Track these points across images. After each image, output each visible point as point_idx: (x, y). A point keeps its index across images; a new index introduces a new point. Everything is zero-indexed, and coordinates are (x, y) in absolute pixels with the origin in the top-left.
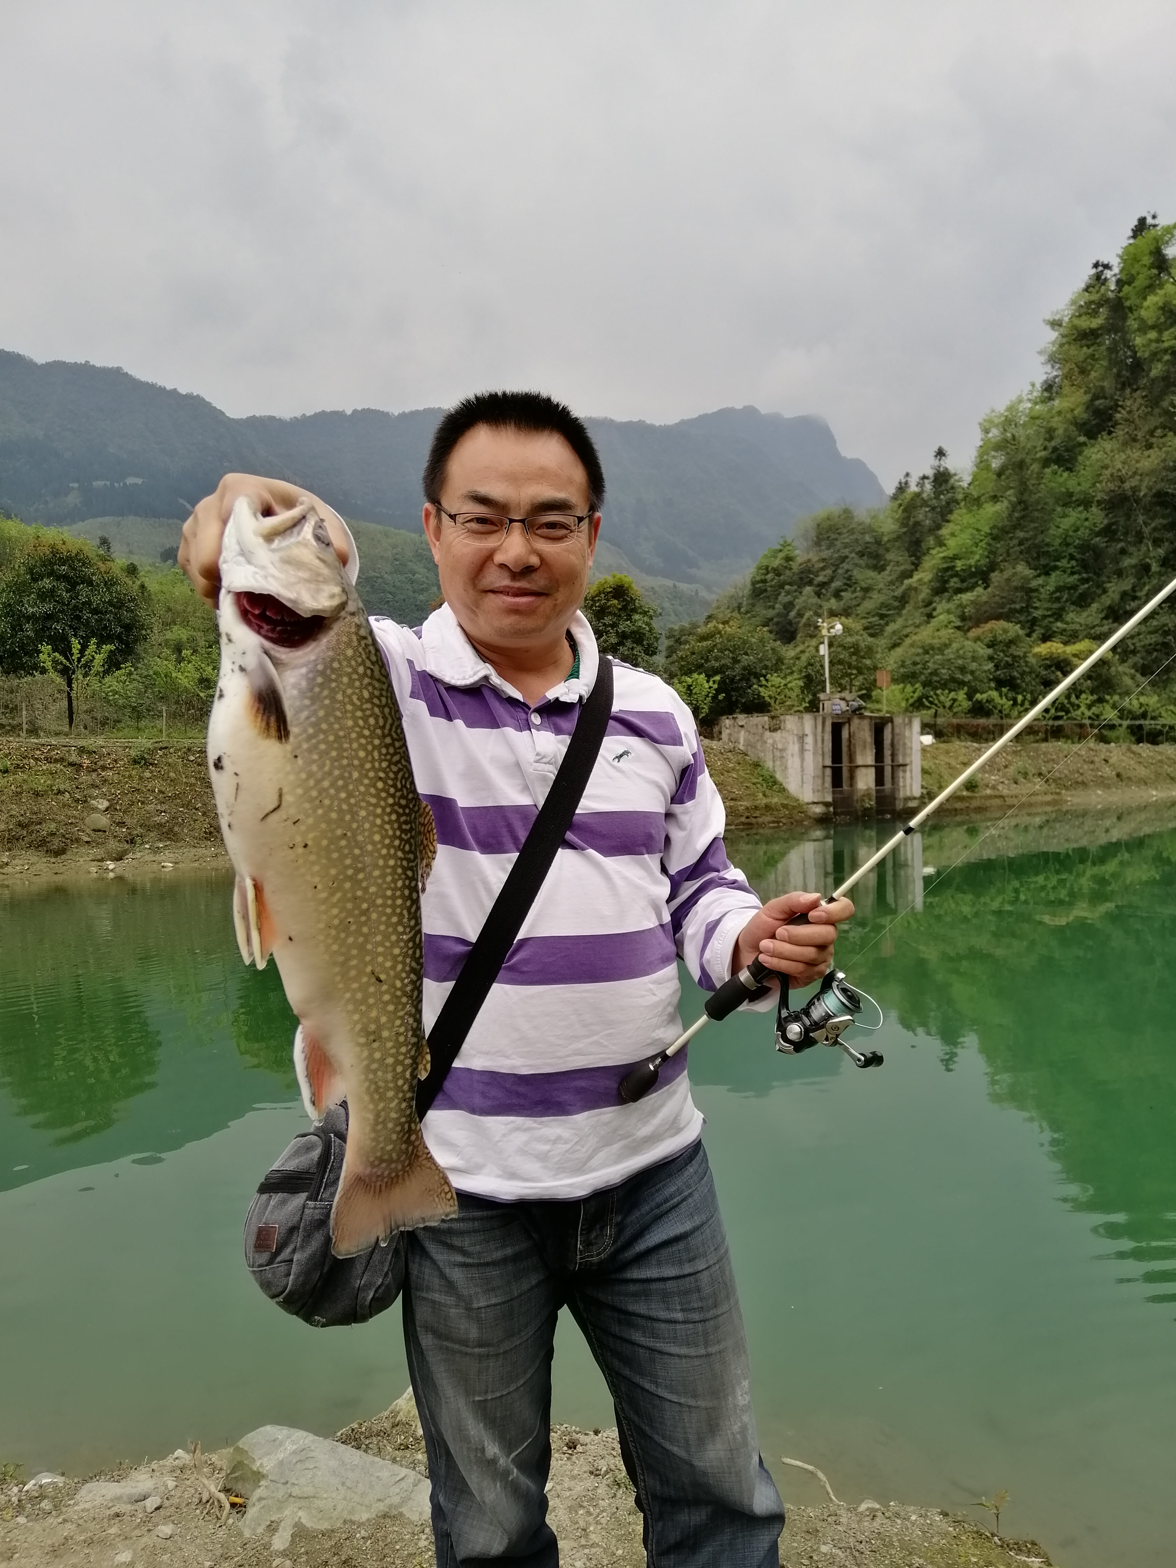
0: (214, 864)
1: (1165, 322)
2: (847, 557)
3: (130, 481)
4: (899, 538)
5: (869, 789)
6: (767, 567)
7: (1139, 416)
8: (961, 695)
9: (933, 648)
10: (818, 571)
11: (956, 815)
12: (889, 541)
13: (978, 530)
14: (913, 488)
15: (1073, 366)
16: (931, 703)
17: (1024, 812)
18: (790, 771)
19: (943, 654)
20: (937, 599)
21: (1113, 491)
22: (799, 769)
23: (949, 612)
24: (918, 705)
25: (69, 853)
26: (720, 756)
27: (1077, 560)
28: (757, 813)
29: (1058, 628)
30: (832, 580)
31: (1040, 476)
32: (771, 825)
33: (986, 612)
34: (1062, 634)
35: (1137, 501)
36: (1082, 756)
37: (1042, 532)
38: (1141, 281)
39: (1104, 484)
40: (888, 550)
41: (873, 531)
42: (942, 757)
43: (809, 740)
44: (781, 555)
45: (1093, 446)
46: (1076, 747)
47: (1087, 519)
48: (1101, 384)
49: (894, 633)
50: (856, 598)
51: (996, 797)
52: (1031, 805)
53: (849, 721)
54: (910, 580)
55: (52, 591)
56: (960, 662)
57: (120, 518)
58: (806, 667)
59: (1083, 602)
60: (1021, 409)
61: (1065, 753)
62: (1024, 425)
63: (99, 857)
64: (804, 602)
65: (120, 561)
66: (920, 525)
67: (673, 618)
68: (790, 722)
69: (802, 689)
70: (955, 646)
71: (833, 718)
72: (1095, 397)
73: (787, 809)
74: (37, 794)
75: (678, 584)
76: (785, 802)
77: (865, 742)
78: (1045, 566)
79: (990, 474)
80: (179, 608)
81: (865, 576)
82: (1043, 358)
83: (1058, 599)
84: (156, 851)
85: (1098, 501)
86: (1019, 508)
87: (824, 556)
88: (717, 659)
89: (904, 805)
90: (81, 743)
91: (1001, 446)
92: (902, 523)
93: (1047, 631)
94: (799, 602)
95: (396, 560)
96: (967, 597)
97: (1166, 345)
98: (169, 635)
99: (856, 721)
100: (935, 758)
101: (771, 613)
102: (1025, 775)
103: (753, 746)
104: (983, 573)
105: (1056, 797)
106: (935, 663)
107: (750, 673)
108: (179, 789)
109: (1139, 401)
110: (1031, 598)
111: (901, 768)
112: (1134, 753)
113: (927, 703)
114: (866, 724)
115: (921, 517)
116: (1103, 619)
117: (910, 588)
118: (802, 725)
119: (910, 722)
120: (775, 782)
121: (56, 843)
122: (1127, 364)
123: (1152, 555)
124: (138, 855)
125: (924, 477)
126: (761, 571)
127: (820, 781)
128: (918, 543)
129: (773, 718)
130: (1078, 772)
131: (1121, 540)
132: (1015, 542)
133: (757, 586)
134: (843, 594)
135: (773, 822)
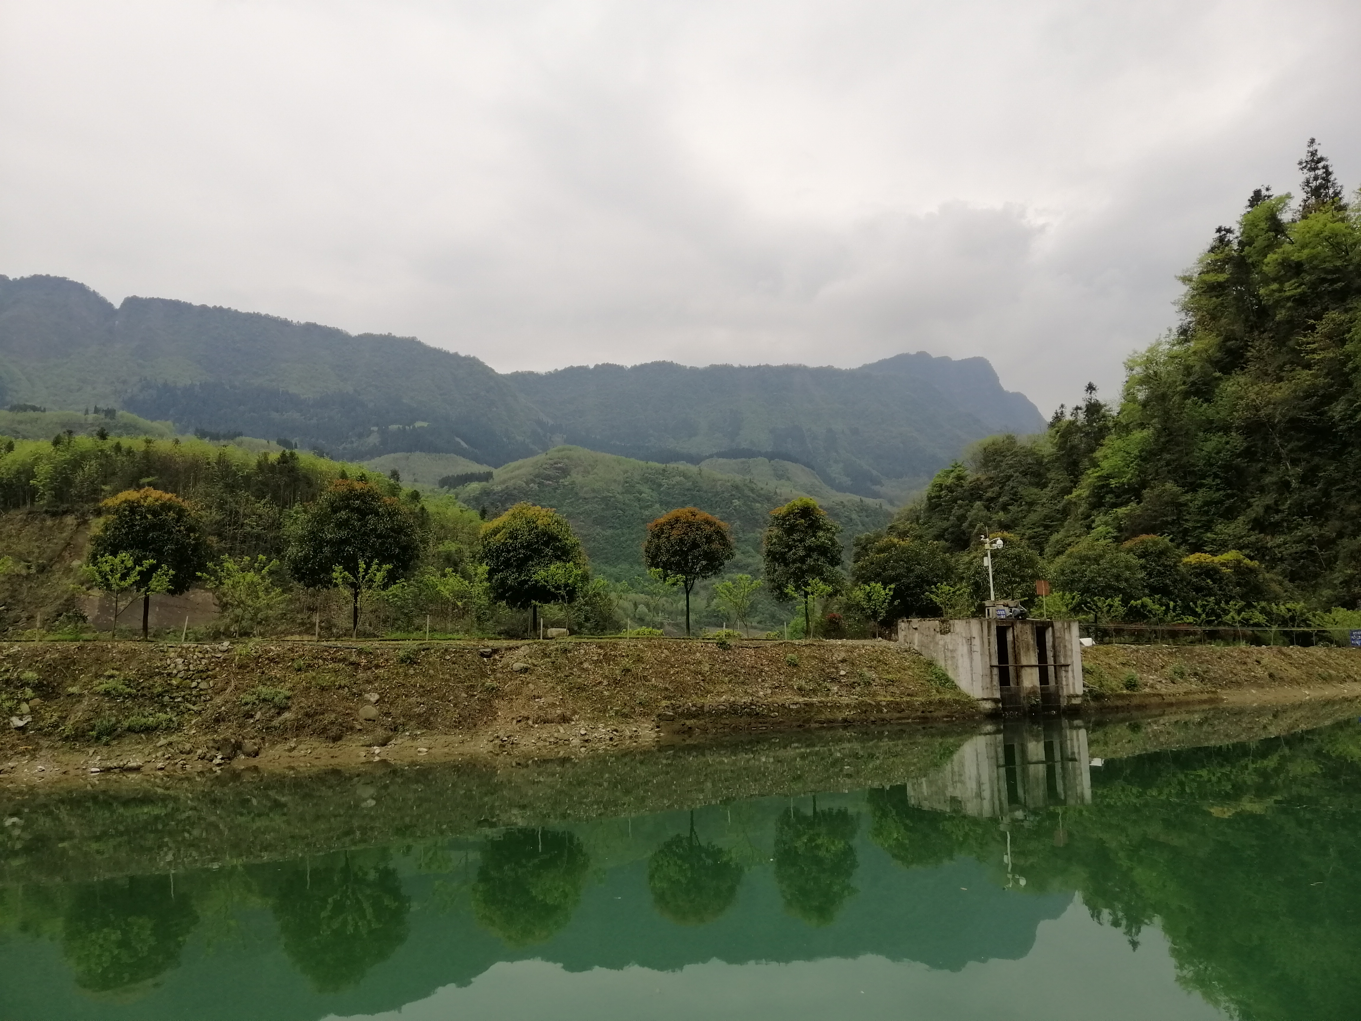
0: (461, 750)
1: (1285, 274)
2: (1012, 476)
3: (418, 424)
4: (1058, 459)
5: (1034, 687)
6: (941, 485)
7: (1268, 354)
8: (1117, 601)
9: (1089, 559)
10: (987, 488)
11: (1117, 713)
12: (1049, 462)
13: (1128, 453)
14: (1068, 417)
15: (1205, 313)
16: (1090, 608)
17: (1183, 709)
18: (961, 670)
19: (1099, 565)
20: (1095, 512)
21: (1250, 418)
22: (969, 668)
23: (1106, 524)
24: (1076, 610)
25: (344, 739)
26: (897, 655)
27: (1221, 478)
28: (932, 708)
29: (1208, 538)
30: (999, 495)
31: (1181, 407)
32: (945, 719)
33: (1140, 524)
34: (1212, 544)
35: (1273, 427)
36: (1235, 657)
37: (1187, 454)
38: (1260, 243)
39: (1240, 413)
40: (1049, 470)
41: (1034, 454)
42: (1102, 658)
43: (977, 642)
44: (952, 475)
45: (1228, 380)
46: (1227, 649)
47: (1227, 443)
48: (1231, 327)
49: (1057, 541)
50: (1021, 511)
51: (1154, 695)
52: (1188, 703)
53: (1013, 626)
54: (1070, 496)
55: (347, 520)
56: (1114, 570)
57: (409, 454)
58: (974, 576)
59: (1229, 515)
60: (1160, 350)
61: (1218, 654)
62: (1164, 364)
63: (368, 743)
64: (975, 514)
65: (407, 487)
66: (1077, 448)
67: (860, 527)
68: (959, 626)
69: (971, 595)
70: (1108, 557)
71: (997, 622)
72: (1227, 339)
73: (960, 704)
74: (323, 689)
75: (864, 499)
76: (957, 698)
77: (1028, 645)
78: (1191, 484)
79: (1136, 405)
80: (451, 525)
81: (1030, 492)
82: (1177, 308)
83: (1207, 513)
84: (414, 737)
85: (1237, 427)
86: (1164, 434)
87: (992, 476)
88: (893, 568)
89: (1068, 702)
90: (361, 645)
91: (1146, 380)
92: (1060, 447)
93: (1199, 540)
94: (972, 514)
95: (627, 482)
96: (1121, 511)
97: (1288, 294)
98: (441, 548)
99: (1019, 626)
100: (1096, 658)
101: (946, 524)
102: (1182, 675)
103: (927, 647)
104: (1135, 489)
105: (1212, 696)
106: (1091, 572)
107: (923, 581)
108: (436, 684)
109: (1267, 341)
110: (1181, 511)
111: (1063, 668)
112: (1284, 654)
113: (1085, 609)
114: (1028, 628)
115: (1076, 442)
116: (1249, 530)
117: (1070, 503)
118: (970, 629)
119: (1069, 626)
120: (948, 680)
121: (334, 730)
122: (1252, 310)
123: (1290, 473)
124: (400, 741)
125: (1077, 408)
126: (935, 489)
127: (988, 680)
128: (1075, 464)
129: (943, 622)
130: (1232, 672)
131: (1260, 461)
132: (1163, 463)
133: (933, 501)
134: (1010, 507)
135: (947, 717)
